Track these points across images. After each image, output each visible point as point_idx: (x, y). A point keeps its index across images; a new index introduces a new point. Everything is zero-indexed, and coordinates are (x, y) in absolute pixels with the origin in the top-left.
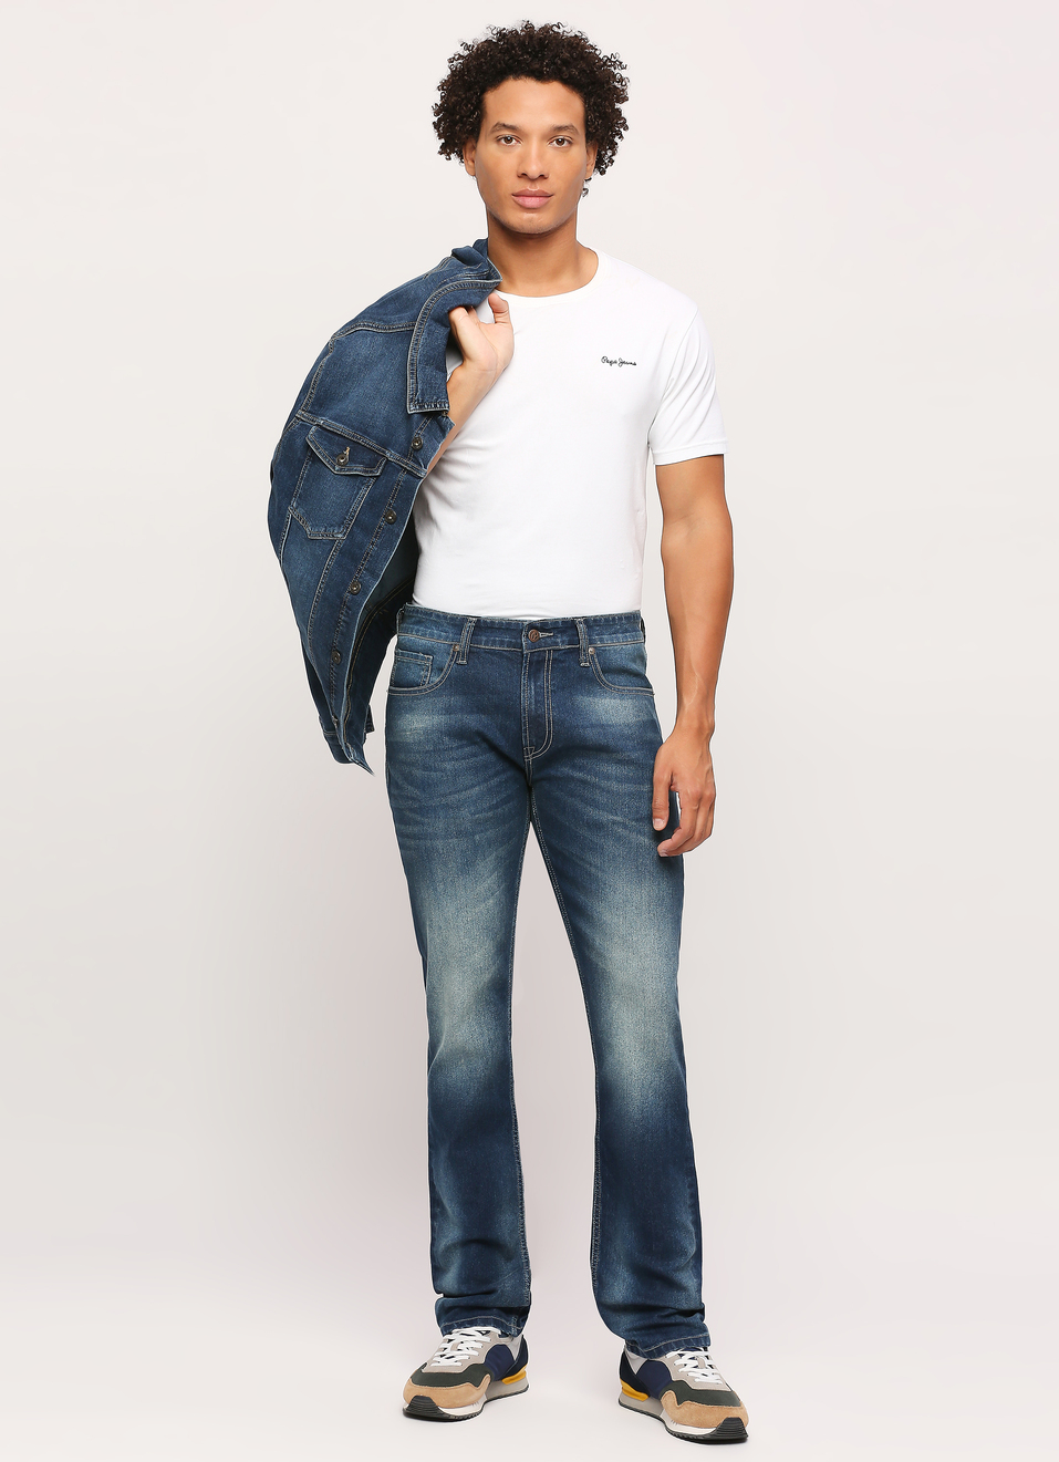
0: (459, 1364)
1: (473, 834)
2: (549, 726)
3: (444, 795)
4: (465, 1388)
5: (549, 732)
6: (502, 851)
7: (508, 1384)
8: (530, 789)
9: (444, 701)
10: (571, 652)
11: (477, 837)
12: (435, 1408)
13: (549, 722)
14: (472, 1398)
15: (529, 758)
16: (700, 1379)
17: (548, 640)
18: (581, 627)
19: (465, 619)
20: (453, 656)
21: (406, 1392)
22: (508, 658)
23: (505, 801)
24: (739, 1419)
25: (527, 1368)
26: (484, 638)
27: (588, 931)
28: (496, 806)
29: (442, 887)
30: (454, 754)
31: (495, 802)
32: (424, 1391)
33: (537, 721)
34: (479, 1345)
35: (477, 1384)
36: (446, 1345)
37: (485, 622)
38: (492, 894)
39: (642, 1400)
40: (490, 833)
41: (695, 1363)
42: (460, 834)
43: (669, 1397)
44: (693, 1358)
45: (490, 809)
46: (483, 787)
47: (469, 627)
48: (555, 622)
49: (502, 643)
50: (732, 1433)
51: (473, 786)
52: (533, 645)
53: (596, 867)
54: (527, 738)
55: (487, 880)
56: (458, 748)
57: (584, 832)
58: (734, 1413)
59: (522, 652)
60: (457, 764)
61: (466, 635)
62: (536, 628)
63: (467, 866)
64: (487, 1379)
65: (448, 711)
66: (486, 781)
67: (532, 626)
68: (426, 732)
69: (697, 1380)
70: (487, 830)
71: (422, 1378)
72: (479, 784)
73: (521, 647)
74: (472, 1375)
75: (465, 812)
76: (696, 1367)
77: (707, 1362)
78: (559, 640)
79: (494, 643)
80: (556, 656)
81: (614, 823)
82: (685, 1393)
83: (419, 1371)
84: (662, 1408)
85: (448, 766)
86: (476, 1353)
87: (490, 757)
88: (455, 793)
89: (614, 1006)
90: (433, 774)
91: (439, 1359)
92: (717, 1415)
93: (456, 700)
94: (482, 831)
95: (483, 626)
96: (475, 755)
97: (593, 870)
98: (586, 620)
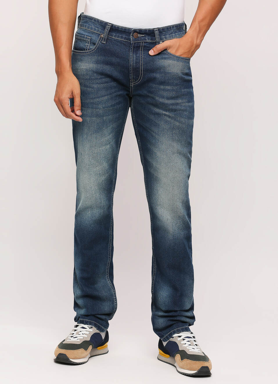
0: (79, 340)
1: (103, 116)
2: (141, 72)
3: (92, 99)
4: (81, 351)
5: (141, 74)
6: (114, 125)
7: (100, 350)
8: (131, 99)
9: (95, 58)
10: (152, 44)
11: (105, 118)
12: (68, 359)
13: (141, 70)
14: (83, 355)
15: (132, 85)
16: (191, 350)
17: (142, 38)
18: (157, 33)
19: (106, 24)
20: (100, 39)
21: (56, 351)
22: (124, 44)
23: (118, 103)
24: (207, 367)
25: (108, 343)
26: (114, 34)
27: (150, 160)
28: (114, 105)
29: (86, 136)
30: (98, 81)
31: (113, 103)
32: (63, 351)
33: (136, 70)
34: (88, 333)
35: (86, 349)
36: (74, 332)
37: (115, 27)
38: (109, 143)
39: (167, 357)
40: (110, 117)
41: (189, 343)
42: (98, 116)
43: (178, 357)
44: (188, 341)
45: (111, 106)
46: (109, 97)
47: (108, 28)
48: (146, 30)
49: (122, 37)
50: (204, 373)
51: (105, 96)
52: (135, 40)
53: (155, 133)
54: (131, 76)
55: (108, 136)
56: (100, 79)
57: (152, 117)
58: (205, 364)
59: (130, 42)
60: (99, 86)
61: (107, 31)
62: (137, 32)
63: (99, 129)
64: (90, 347)
65: (97, 62)
66: (111, 94)
67: (135, 31)
68: (87, 70)
69: (190, 350)
70: (109, 115)
71: (63, 346)
72: (107, 95)
73: (130, 40)
74: (84, 345)
75: (100, 106)
76: (190, 345)
77: (195, 343)
78: (147, 38)
79: (118, 37)
80: (145, 44)
81: (165, 115)
82: (185, 355)
83: (62, 343)
84: (175, 361)
85: (95, 86)
86: (86, 336)
87: (114, 84)
88: (97, 98)
89: (160, 192)
90: (88, 89)
91: (70, 338)
92: (198, 365)
93: (101, 58)
94: (107, 116)
95: (114, 29)
96: (107, 82)
97: (154, 134)
98: (159, 29)
